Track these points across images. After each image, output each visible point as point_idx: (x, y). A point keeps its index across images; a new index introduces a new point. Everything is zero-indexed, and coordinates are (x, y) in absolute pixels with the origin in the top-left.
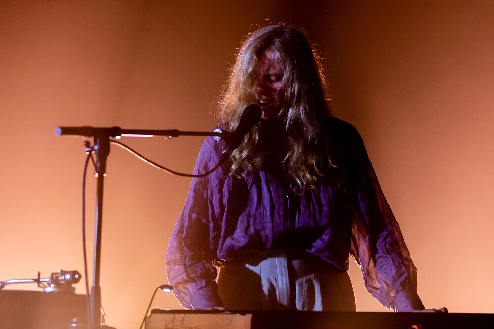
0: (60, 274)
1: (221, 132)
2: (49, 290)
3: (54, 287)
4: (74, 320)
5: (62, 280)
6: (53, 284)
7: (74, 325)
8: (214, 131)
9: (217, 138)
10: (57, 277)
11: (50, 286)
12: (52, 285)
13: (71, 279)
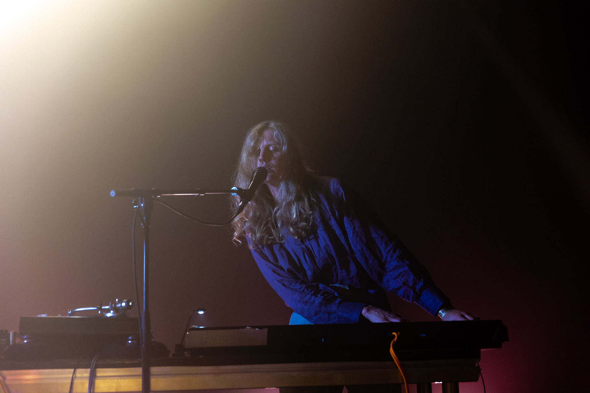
0: (117, 302)
1: (237, 189)
2: (109, 315)
3: (113, 313)
4: (130, 338)
5: (119, 307)
6: (112, 310)
7: (130, 342)
8: (232, 189)
9: (234, 194)
10: (115, 306)
11: (110, 312)
12: (112, 312)
13: (126, 306)
